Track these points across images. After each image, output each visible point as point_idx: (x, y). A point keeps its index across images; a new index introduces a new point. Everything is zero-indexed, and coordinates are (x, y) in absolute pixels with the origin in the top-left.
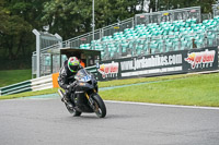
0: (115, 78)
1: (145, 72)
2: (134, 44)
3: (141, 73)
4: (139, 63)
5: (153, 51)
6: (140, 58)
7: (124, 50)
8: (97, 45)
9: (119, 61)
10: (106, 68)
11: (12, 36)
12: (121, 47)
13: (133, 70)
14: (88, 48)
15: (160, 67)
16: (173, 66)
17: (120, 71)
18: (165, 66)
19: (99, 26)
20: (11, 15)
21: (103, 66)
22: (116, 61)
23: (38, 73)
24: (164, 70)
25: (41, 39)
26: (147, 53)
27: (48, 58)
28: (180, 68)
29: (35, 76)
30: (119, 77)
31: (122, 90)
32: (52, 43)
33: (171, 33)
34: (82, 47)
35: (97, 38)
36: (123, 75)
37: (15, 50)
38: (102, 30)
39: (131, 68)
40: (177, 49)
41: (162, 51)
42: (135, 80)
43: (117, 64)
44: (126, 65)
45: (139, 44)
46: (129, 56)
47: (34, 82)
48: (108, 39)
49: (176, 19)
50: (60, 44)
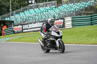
0: (20, 33)
1: (34, 30)
2: (28, 17)
3: (32, 30)
4: (31, 26)
5: (37, 20)
6: (31, 23)
7: (24, 20)
8: (12, 18)
9: (22, 25)
12: (23, 19)
14: (9, 20)
17: (23, 30)
21: (15, 27)
22: (20, 25)
26: (34, 21)
30: (22, 32)
31: (24, 38)
34: (6, 19)
35: (12, 15)
38: (14, 12)
39: (27, 28)
42: (29, 33)
43: (21, 26)
44: (25, 27)
45: (31, 17)
46: (26, 23)
48: (17, 16)
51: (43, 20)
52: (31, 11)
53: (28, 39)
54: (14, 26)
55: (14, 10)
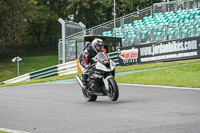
0: (135, 63)
1: (163, 57)
2: (153, 30)
3: (159, 58)
4: (157, 49)
5: (170, 38)
6: (157, 44)
7: (143, 37)
8: (118, 32)
9: (139, 47)
10: (127, 54)
11: (40, 25)
12: (141, 35)
13: (151, 56)
14: (110, 35)
15: (177, 53)
16: (188, 51)
17: (140, 57)
18: (181, 52)
19: (120, 15)
20: (38, 5)
21: (124, 52)
22: (135, 47)
23: (63, 59)
24: (181, 55)
25: (66, 28)
26: (165, 39)
27: (73, 45)
28: (195, 53)
29: (61, 62)
30: (139, 62)
31: (141, 74)
32: (77, 31)
33: (187, 21)
34: (105, 34)
35: (118, 26)
36: (143, 60)
37: (42, 38)
38: (122, 19)
39: (150, 53)
40: (192, 36)
41: (178, 37)
42: (153, 65)
43: (137, 50)
44: (145, 51)
45: (157, 31)
46: (148, 42)
47: (60, 67)
48: (128, 27)
49: (191, 7)
50: (84, 32)
51: (184, 36)
52: (159, 16)
53: (151, 78)
54: (121, 49)
55: (121, 15)
